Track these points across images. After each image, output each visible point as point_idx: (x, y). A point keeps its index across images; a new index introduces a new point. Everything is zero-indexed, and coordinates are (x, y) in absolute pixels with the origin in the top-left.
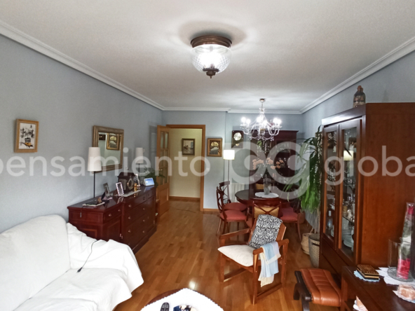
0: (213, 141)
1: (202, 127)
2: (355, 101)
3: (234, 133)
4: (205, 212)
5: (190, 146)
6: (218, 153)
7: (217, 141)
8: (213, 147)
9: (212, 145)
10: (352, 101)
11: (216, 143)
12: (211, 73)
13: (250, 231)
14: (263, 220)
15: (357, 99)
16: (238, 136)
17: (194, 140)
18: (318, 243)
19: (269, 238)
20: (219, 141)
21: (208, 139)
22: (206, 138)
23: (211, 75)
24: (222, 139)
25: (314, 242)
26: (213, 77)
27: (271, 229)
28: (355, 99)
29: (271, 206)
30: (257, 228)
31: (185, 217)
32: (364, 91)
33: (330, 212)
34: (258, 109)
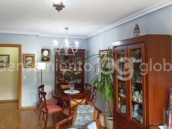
0: (28, 57)
1: (19, 46)
2: (135, 33)
3: (43, 50)
4: (22, 110)
5: (5, 61)
6: (32, 65)
7: (31, 57)
8: (28, 61)
9: (27, 59)
10: (133, 32)
11: (30, 58)
12: (59, 8)
13: (73, 118)
14: (81, 109)
15: (136, 32)
16: (46, 53)
17: (9, 56)
18: (111, 118)
19: (87, 120)
20: (33, 57)
21: (24, 55)
22: (22, 54)
23: (59, 10)
24: (35, 55)
25: (109, 118)
26: (60, 11)
27: (88, 114)
28: (135, 31)
29: (80, 98)
30: (78, 114)
31: (9, 116)
32: (139, 27)
33: (119, 98)
34: (64, 35)
